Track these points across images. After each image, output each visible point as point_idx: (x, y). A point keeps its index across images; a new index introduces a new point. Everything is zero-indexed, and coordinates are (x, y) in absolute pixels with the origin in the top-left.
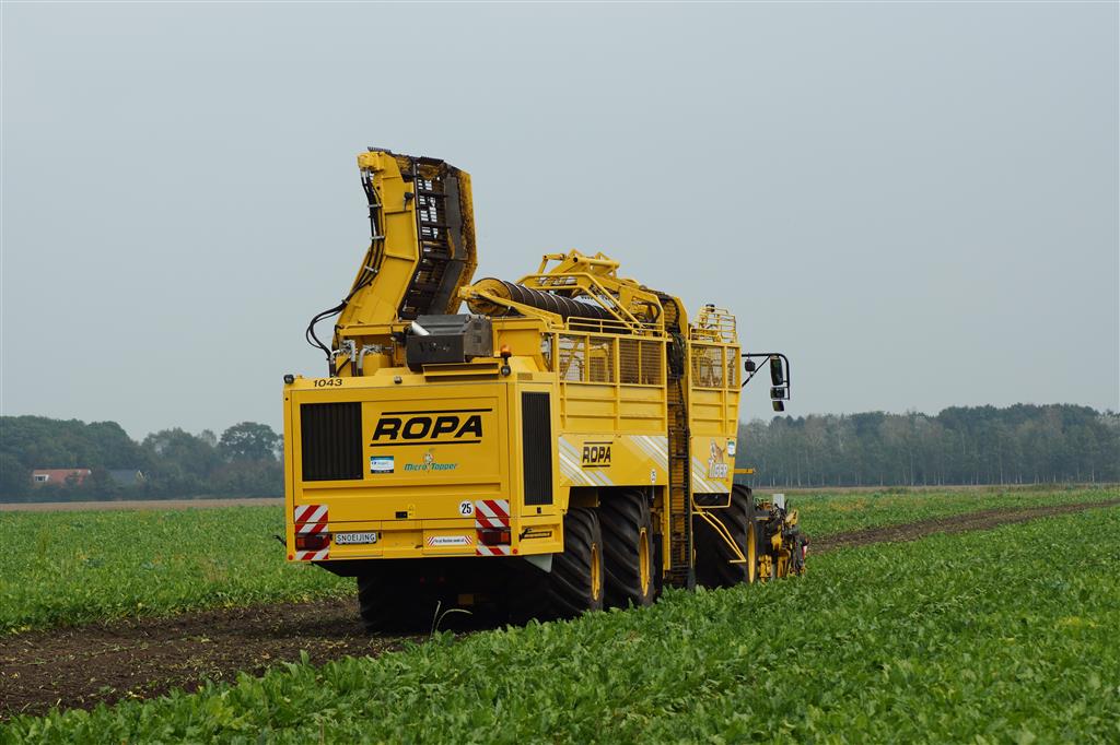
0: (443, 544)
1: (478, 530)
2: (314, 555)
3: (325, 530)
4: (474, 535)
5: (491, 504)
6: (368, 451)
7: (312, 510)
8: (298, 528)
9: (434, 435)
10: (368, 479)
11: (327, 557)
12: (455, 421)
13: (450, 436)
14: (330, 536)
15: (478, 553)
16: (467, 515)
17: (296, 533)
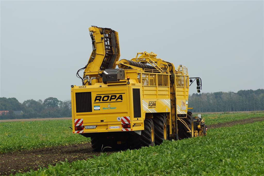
0: (113, 128)
1: (122, 124)
2: (80, 132)
3: (82, 125)
4: (121, 126)
5: (125, 118)
6: (93, 104)
7: (79, 120)
8: (75, 125)
9: (110, 100)
10: (93, 112)
11: (83, 132)
12: (116, 96)
13: (114, 100)
14: (84, 127)
15: (122, 130)
16: (119, 121)
17: (75, 126)
